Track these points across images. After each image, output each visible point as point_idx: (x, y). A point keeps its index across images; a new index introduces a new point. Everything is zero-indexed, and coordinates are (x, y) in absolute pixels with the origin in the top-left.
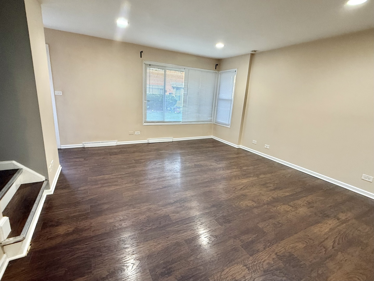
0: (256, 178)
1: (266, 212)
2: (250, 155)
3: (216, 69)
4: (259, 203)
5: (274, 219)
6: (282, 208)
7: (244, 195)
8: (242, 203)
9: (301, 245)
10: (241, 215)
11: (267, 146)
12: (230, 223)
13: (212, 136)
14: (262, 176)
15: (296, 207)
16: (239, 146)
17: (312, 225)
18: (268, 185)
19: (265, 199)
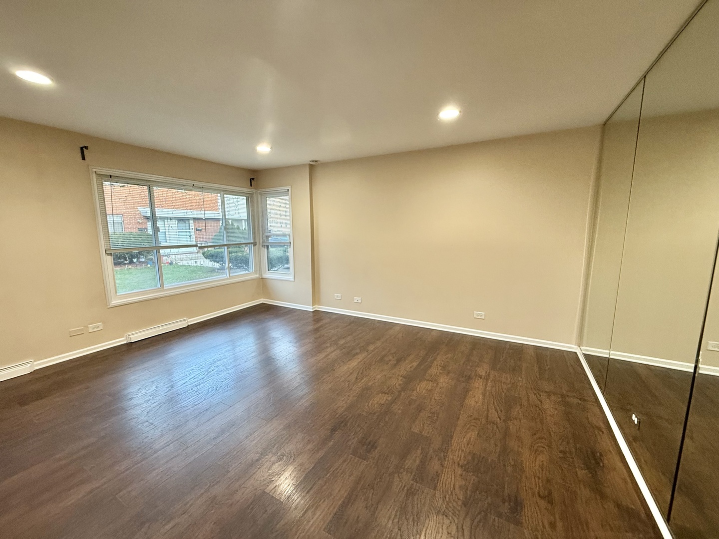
0: (364, 354)
1: (410, 404)
2: (336, 319)
3: (251, 186)
4: (392, 393)
5: (424, 410)
6: (422, 387)
7: (367, 389)
8: (371, 402)
9: (473, 435)
10: (382, 424)
11: (357, 299)
12: (376, 448)
13: (262, 299)
14: (371, 348)
15: (434, 380)
16: (315, 308)
17: (465, 398)
18: (386, 359)
19: (396, 382)
